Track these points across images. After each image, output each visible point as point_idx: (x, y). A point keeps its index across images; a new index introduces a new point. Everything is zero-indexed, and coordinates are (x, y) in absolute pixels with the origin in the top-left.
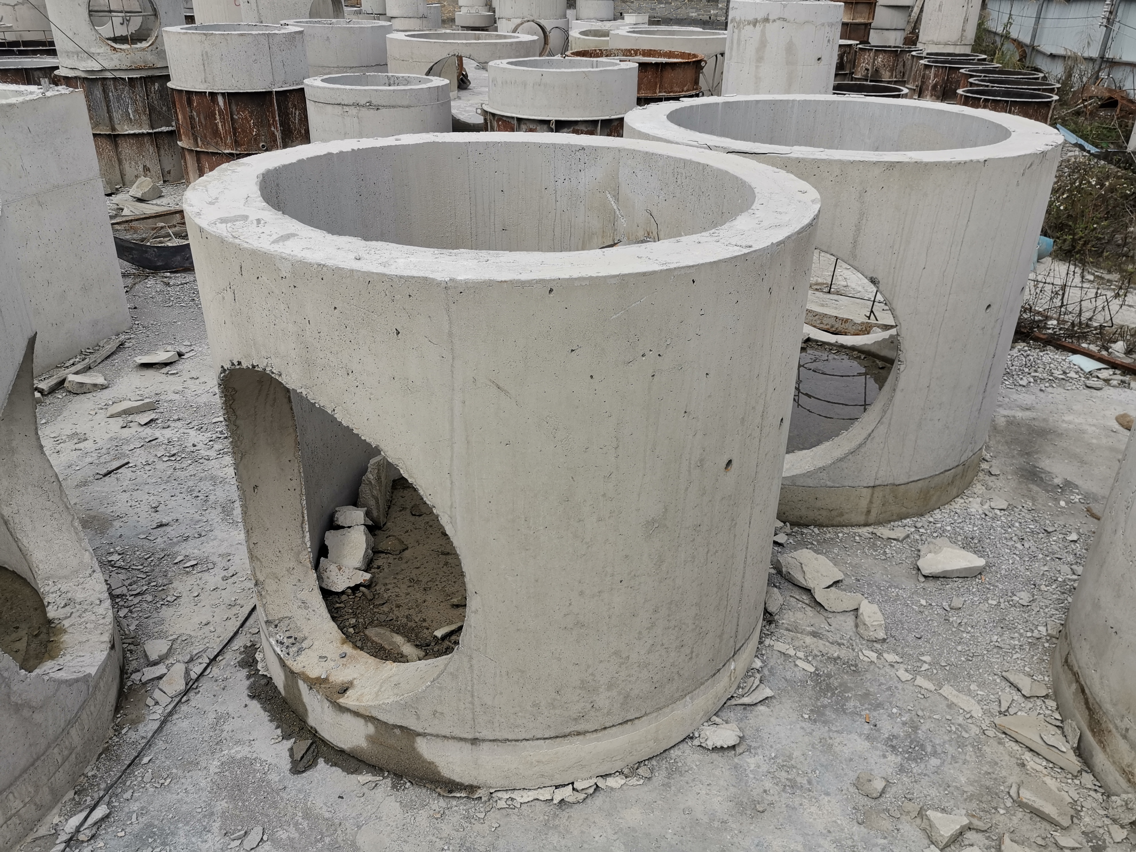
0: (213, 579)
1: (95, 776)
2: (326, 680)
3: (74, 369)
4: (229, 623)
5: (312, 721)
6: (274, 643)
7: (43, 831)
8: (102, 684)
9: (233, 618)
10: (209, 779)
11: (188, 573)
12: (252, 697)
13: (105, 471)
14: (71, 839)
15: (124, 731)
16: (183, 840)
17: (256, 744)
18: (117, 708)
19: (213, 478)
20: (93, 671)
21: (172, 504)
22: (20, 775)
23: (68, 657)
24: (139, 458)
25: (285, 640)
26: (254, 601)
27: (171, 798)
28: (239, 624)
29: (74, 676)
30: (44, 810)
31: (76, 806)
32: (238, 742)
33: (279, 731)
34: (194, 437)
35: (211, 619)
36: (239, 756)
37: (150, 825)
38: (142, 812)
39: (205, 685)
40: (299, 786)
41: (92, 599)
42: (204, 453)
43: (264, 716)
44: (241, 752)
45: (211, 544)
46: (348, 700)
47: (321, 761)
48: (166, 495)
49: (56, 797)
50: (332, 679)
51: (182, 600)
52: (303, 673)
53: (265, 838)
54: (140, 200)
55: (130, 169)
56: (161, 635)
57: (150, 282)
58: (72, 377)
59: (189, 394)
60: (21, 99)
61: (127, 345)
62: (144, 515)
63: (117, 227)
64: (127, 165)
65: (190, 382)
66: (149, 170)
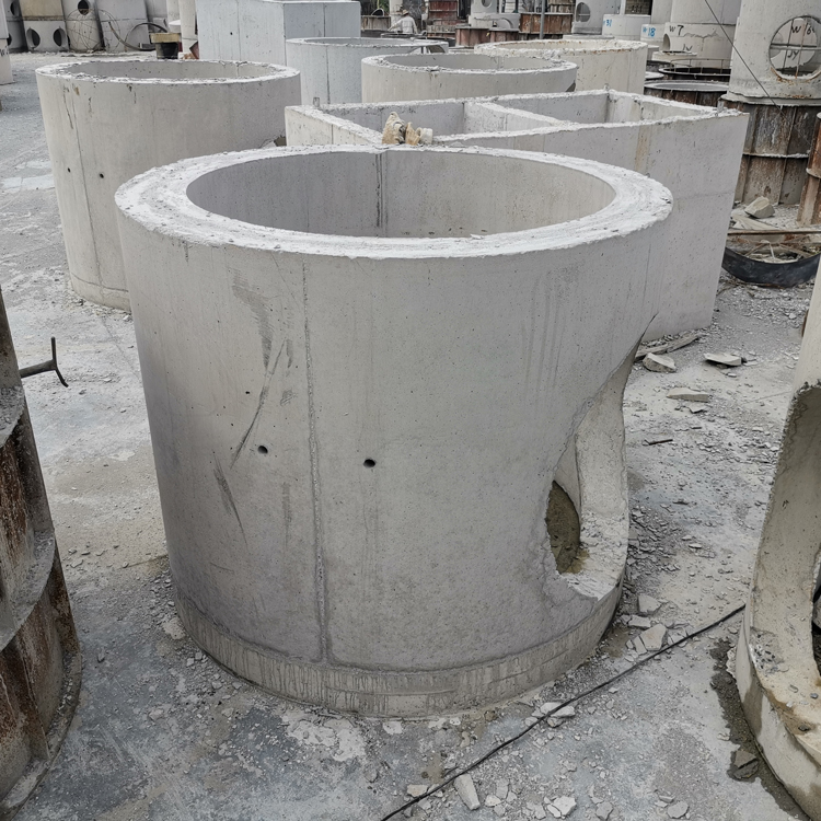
0: (711, 567)
1: (572, 680)
2: (790, 710)
3: (654, 349)
4: (712, 611)
5: (762, 739)
6: (752, 650)
7: (525, 700)
8: (601, 611)
9: (718, 609)
10: (657, 736)
11: (691, 552)
12: (714, 688)
13: (651, 441)
14: (542, 718)
15: (603, 657)
16: (620, 773)
17: (705, 731)
18: (604, 637)
19: (737, 479)
20: (600, 597)
21: (696, 488)
22: (527, 649)
23: (584, 577)
24: (682, 439)
25: (763, 653)
26: (745, 600)
27: (622, 732)
28: (721, 617)
29: (586, 594)
30: (532, 685)
31: (552, 697)
32: (689, 719)
33: (728, 731)
34: (732, 437)
35: (698, 601)
36: (687, 732)
37: (599, 744)
38: (597, 730)
39: (676, 653)
40: (731, 790)
41: (615, 540)
42: (736, 454)
43: (719, 711)
44: (691, 730)
45: (718, 536)
46: (808, 740)
47: (758, 780)
48: (693, 479)
49: (541, 682)
50: (796, 712)
51: (680, 573)
52: (771, 692)
53: (688, 816)
54: (752, 217)
55: (753, 188)
56: (654, 594)
57: (738, 291)
58: (650, 356)
59: (740, 398)
60: (697, 117)
61: (701, 340)
62: (670, 488)
63: (731, 238)
64: (752, 184)
65: (743, 387)
66: (769, 191)
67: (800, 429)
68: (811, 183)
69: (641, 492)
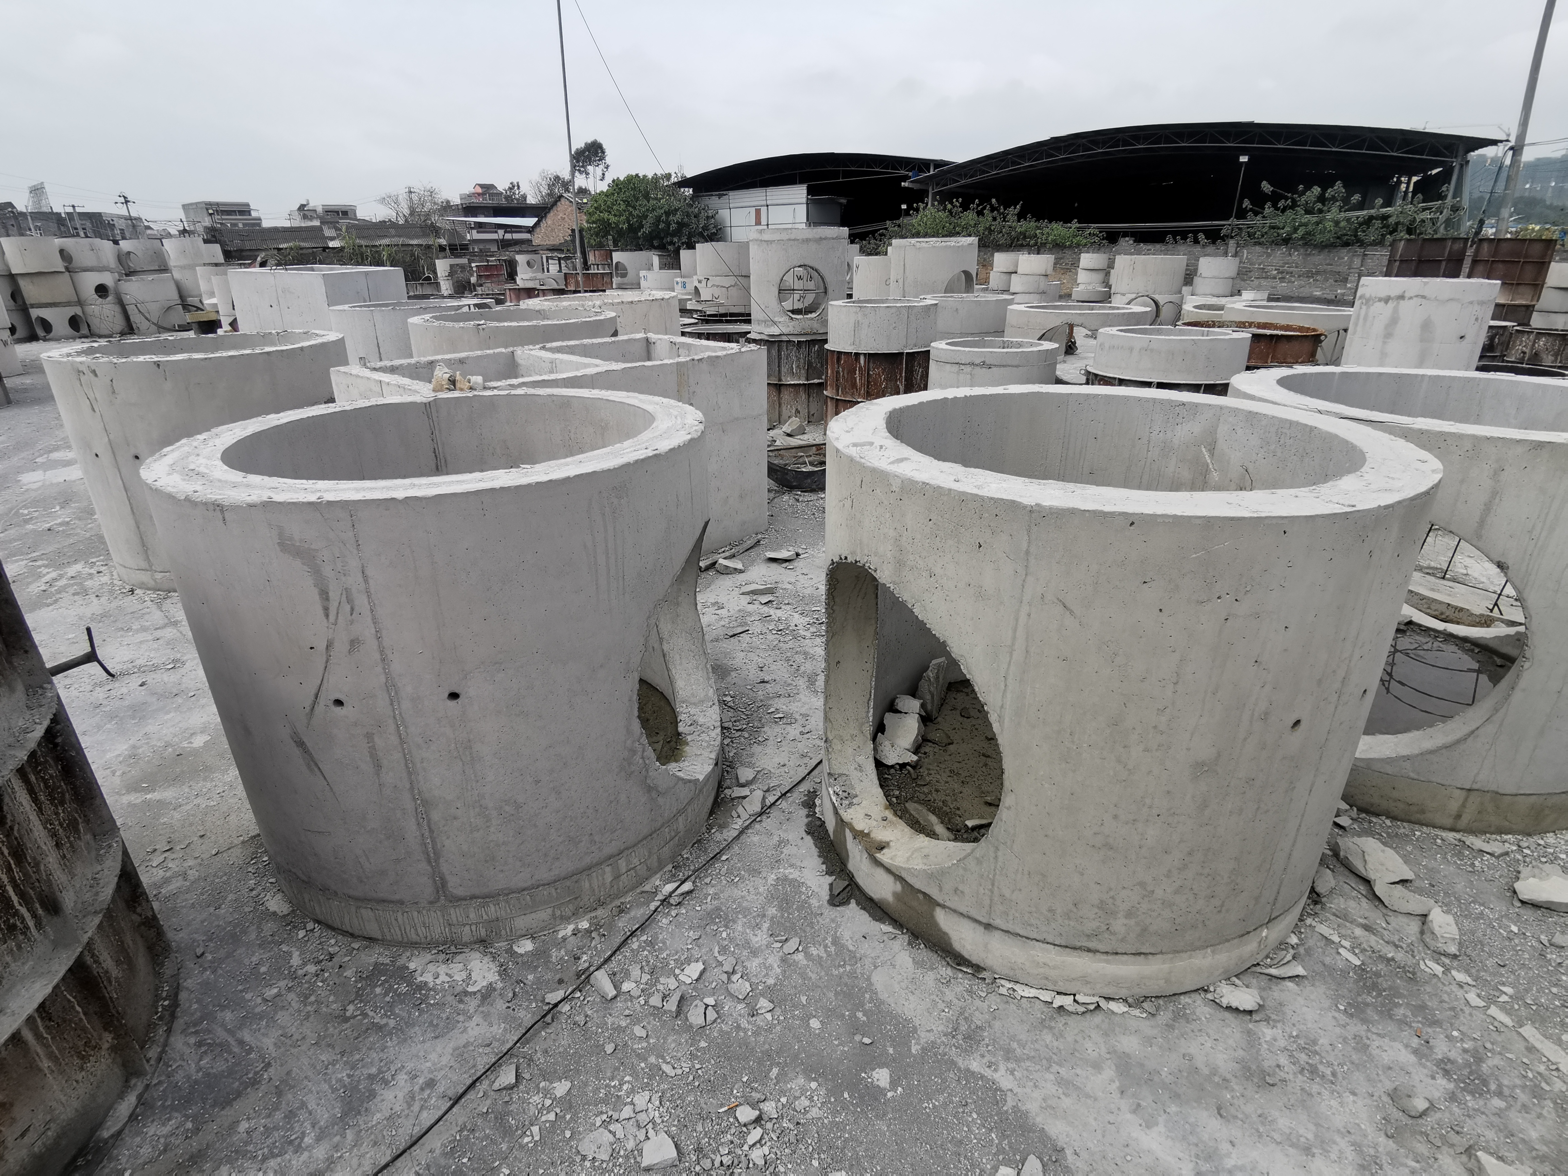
0: (793, 731)
1: (688, 859)
2: (868, 835)
3: (723, 555)
4: (800, 769)
5: (851, 866)
6: (831, 792)
7: (647, 888)
8: (705, 790)
9: (804, 766)
10: (766, 888)
11: (776, 722)
12: (808, 833)
13: (731, 634)
14: (664, 900)
15: (713, 831)
16: (740, 928)
17: (805, 871)
18: (712, 813)
19: (806, 653)
20: (701, 778)
21: (773, 667)
22: (641, 841)
23: (686, 763)
24: (756, 628)
25: (840, 793)
26: (822, 755)
27: (737, 893)
28: (807, 772)
29: (688, 778)
30: (652, 872)
31: (672, 878)
32: (791, 866)
33: (824, 867)
34: (797, 619)
35: (787, 762)
36: (791, 877)
37: (718, 909)
38: (715, 897)
39: (774, 812)
40: (833, 916)
41: (709, 725)
42: (802, 633)
43: (815, 851)
44: (793, 874)
45: (796, 704)
46: (884, 857)
47: (853, 901)
48: (770, 660)
49: (660, 867)
50: (872, 835)
51: (769, 743)
52: (851, 824)
53: (800, 948)
54: (789, 435)
55: (785, 412)
56: (750, 765)
57: (786, 497)
58: (721, 561)
59: (799, 586)
60: (724, 353)
61: (762, 542)
62: (753, 671)
63: (771, 454)
64: (784, 408)
65: (801, 576)
66: (799, 412)
67: (836, 600)
68: (829, 403)
69: (729, 679)
